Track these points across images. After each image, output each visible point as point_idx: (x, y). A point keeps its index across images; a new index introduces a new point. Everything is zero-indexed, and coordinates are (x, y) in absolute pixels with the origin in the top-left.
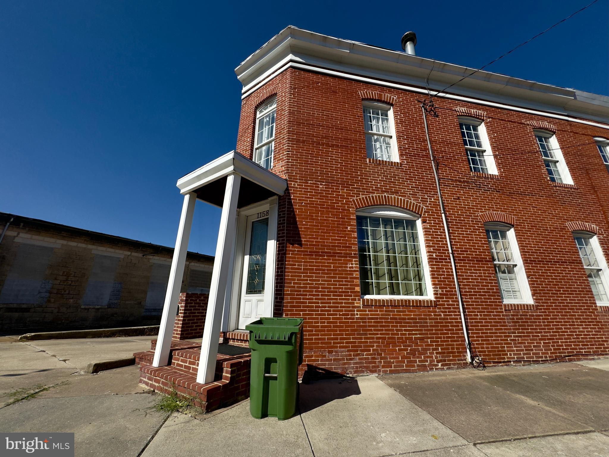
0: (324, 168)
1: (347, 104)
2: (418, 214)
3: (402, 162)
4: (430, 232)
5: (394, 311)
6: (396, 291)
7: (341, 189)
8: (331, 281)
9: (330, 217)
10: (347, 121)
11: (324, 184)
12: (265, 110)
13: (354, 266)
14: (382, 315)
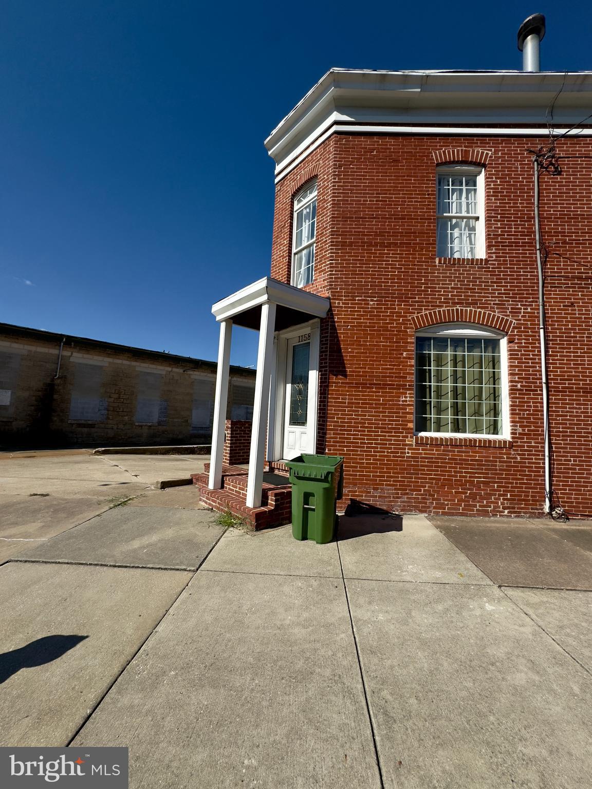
0: (377, 279)
1: (414, 177)
2: (503, 331)
3: (489, 257)
4: (517, 355)
5: (454, 452)
6: (461, 428)
7: (398, 305)
8: (379, 416)
9: (382, 342)
10: (412, 205)
11: (375, 299)
12: (304, 198)
13: (408, 399)
14: (438, 454)
